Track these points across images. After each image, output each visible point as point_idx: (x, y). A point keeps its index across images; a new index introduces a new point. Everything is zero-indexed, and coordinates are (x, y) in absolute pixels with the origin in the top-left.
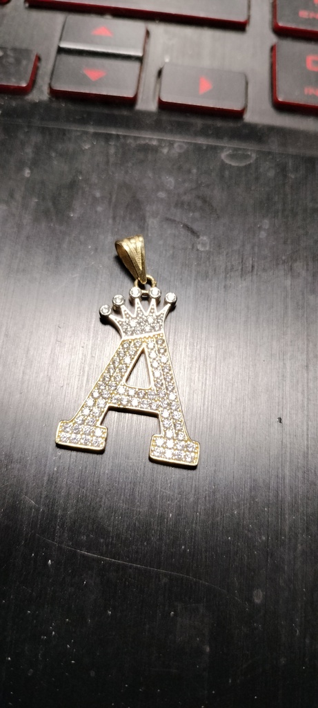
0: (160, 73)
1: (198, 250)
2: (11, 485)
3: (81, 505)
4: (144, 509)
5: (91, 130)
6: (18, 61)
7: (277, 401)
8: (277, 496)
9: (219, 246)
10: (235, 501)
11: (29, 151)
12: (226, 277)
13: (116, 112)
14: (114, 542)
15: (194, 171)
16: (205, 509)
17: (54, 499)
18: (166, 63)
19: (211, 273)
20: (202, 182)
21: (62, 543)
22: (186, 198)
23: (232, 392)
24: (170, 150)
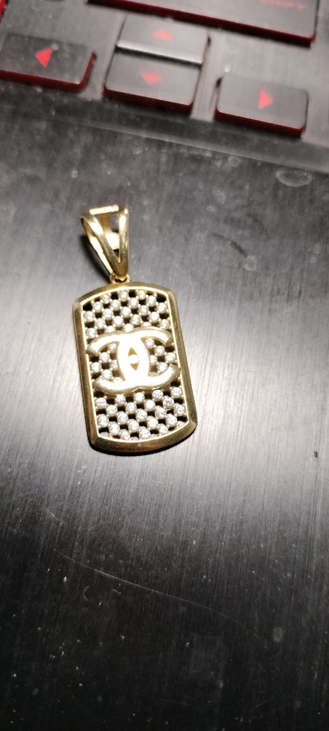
0: (219, 82)
1: (244, 269)
2: (32, 496)
3: (102, 522)
4: (167, 533)
5: (144, 135)
6: (73, 57)
7: (314, 434)
8: (306, 533)
9: (267, 268)
10: (263, 533)
11: (78, 151)
12: (271, 301)
13: (171, 119)
14: (134, 564)
15: (247, 187)
16: (231, 540)
17: (75, 514)
18: (226, 73)
19: (256, 295)
20: (254, 200)
21: (80, 560)
22: (237, 215)
23: (268, 421)
24: (223, 164)
